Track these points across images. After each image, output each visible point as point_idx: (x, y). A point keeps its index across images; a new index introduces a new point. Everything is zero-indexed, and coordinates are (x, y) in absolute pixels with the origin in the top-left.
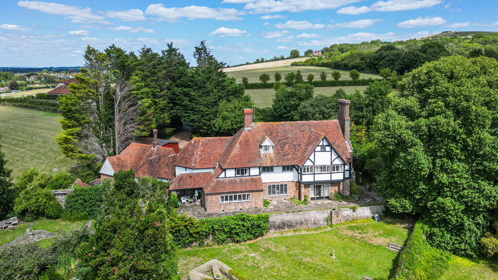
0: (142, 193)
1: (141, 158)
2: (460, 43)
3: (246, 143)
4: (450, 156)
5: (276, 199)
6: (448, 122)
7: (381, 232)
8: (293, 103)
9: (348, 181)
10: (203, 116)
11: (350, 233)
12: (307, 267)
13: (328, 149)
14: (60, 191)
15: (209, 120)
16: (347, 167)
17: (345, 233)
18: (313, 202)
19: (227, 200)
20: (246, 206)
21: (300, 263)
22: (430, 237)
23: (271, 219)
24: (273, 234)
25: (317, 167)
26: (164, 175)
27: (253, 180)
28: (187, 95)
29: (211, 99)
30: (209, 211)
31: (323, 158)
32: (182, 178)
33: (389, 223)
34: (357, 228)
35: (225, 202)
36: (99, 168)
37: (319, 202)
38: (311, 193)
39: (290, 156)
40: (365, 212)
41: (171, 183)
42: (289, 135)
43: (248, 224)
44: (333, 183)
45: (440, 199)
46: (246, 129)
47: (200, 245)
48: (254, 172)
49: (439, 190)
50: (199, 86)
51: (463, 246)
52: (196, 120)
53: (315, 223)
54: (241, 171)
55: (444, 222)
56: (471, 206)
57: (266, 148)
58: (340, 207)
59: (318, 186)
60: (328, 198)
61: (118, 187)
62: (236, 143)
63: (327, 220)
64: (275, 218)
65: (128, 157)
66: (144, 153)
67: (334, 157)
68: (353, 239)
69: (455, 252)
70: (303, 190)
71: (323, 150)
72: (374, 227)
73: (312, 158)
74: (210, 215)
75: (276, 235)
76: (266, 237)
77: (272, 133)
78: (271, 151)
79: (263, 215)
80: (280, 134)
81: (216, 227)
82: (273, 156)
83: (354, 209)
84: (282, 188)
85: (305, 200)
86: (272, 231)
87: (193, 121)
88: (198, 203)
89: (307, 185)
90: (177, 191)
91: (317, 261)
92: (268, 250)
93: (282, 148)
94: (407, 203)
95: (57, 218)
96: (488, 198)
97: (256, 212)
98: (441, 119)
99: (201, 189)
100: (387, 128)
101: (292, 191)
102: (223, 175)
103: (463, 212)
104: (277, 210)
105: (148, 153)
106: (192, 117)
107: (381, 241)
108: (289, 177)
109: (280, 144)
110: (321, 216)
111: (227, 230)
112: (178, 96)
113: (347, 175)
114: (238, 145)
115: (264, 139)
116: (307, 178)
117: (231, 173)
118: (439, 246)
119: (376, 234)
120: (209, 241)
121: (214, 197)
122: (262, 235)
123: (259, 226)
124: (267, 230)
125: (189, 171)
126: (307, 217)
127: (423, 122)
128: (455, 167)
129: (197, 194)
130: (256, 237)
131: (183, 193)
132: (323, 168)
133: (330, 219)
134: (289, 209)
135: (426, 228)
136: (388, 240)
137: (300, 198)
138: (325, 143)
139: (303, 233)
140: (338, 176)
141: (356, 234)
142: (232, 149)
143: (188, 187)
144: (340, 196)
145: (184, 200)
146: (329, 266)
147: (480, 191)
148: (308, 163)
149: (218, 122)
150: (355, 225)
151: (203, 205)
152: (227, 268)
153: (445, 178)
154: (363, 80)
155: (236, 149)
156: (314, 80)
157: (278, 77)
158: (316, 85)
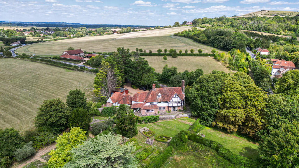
0: (127, 110)
1: (120, 97)
2: (266, 21)
3: (153, 95)
4: (205, 101)
5: (161, 111)
6: (205, 93)
7: (189, 121)
8: (169, 74)
9: (183, 106)
10: (137, 79)
11: (181, 121)
12: (168, 129)
13: (177, 97)
14: (100, 108)
15: (139, 81)
16: (183, 102)
17: (179, 121)
18: (172, 112)
19: (147, 111)
20: (153, 113)
21: (166, 128)
22: (200, 122)
23: (159, 117)
24: (160, 121)
25: (174, 102)
26: (128, 103)
27: (155, 106)
28: (131, 71)
29: (140, 73)
30: (142, 115)
31: (175, 99)
32: (134, 105)
33: (192, 118)
34: (183, 120)
35: (147, 112)
36: (107, 100)
37: (174, 112)
38: (172, 109)
39: (166, 99)
40: (186, 115)
41: (131, 106)
42: (166, 92)
43: (153, 118)
44: (178, 106)
45: (203, 112)
46: (153, 90)
47: (140, 124)
48: (155, 103)
49: (203, 110)
50: (136, 68)
51: (208, 124)
52: (134, 80)
53: (172, 118)
54: (151, 103)
55: (203, 118)
56: (210, 114)
57: (159, 96)
58: (179, 113)
59: (174, 107)
60: (176, 111)
61: (121, 109)
62: (150, 94)
63: (175, 117)
64: (161, 117)
65: (115, 97)
66: (120, 96)
67: (179, 99)
68: (181, 122)
69: (206, 126)
70: (169, 108)
71: (176, 97)
72: (188, 119)
73: (172, 99)
74: (143, 116)
75: (161, 121)
76: (158, 122)
77: (161, 91)
78: (160, 97)
79: (158, 116)
80: (163, 92)
81: (145, 119)
82: (161, 99)
83: (183, 114)
84: (163, 108)
85: (170, 111)
86: (160, 120)
87: (133, 81)
88: (139, 112)
89: (171, 107)
90: (133, 108)
91: (171, 127)
92: (159, 125)
93: (164, 96)
94: (196, 113)
95: (99, 116)
96: (213, 112)
97: (156, 115)
98: (203, 92)
99: (140, 108)
100: (191, 93)
101: (166, 109)
102: (146, 104)
103: (208, 115)
104: (162, 114)
105: (122, 96)
106: (133, 80)
107: (188, 123)
108: (166, 105)
109: (163, 94)
110: (173, 116)
111: (148, 120)
112: (127, 71)
113: (182, 104)
114: (151, 95)
115: (158, 94)
116: (171, 105)
117: (149, 104)
118: (202, 124)
119: (187, 121)
120: (143, 123)
121: (144, 111)
122: (157, 121)
123: (156, 119)
124: (159, 120)
125: (136, 103)
126: (170, 116)
127: (200, 92)
128: (206, 104)
129: (138, 109)
130: (155, 122)
131: (134, 109)
132: (176, 102)
133: (176, 117)
134: (165, 114)
135: (200, 120)
136: (190, 123)
137: (168, 111)
138: (176, 95)
139: (168, 121)
140: (180, 105)
141: (182, 121)
142: (149, 96)
143: (136, 108)
144: (180, 110)
145: (135, 111)
146: (173, 129)
147: (211, 110)
148: (171, 101)
149: (142, 82)
150: (183, 119)
151: (140, 112)
152: (148, 129)
153: (204, 107)
154: (204, 54)
155: (150, 97)
156: (182, 53)
157: (166, 51)
158: (183, 55)
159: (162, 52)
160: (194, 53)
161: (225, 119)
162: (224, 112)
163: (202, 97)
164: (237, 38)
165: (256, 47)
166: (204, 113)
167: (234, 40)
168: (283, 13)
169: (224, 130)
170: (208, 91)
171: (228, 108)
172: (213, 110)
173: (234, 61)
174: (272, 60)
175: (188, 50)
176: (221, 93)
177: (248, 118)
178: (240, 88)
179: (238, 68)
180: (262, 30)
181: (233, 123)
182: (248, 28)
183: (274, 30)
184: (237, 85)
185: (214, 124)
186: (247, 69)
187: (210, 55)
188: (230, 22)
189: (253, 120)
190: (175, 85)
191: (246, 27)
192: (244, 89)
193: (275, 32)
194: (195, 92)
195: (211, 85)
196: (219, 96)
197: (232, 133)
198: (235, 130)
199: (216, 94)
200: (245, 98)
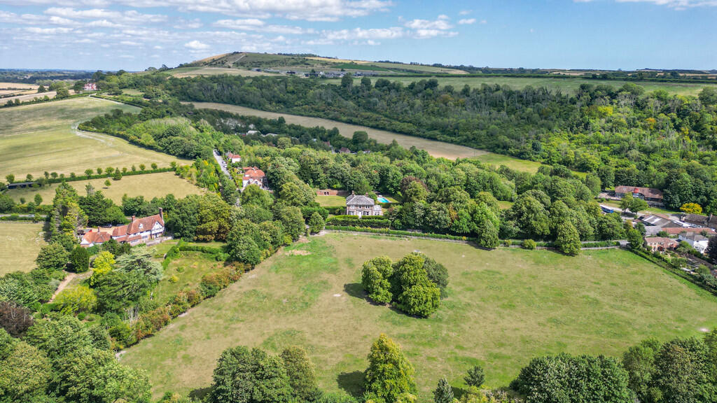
3: (135, 226)
5: (146, 239)
6: (185, 215)
7: (174, 242)
9: (164, 231)
13: (158, 224)
15: (101, 218)
16: (164, 228)
17: (165, 244)
18: (155, 239)
19: (133, 242)
22: (184, 240)
27: (138, 236)
29: (102, 209)
31: (157, 227)
32: (117, 239)
33: (175, 239)
36: (80, 243)
37: (157, 238)
38: (154, 237)
39: (148, 228)
40: (170, 238)
42: (147, 221)
44: (160, 233)
45: (185, 231)
46: (133, 222)
48: (138, 234)
49: (185, 229)
53: (157, 243)
54: (135, 234)
55: (186, 236)
56: (191, 231)
57: (141, 226)
58: (163, 238)
59: (156, 234)
60: (159, 237)
64: (147, 244)
65: (88, 237)
67: (160, 226)
69: (190, 242)
70: (152, 236)
72: (172, 241)
73: (154, 227)
77: (141, 221)
80: (144, 222)
82: (143, 228)
83: (167, 238)
84: (147, 236)
85: (153, 239)
93: (146, 226)
94: (178, 234)
96: (194, 229)
98: (183, 214)
99: (124, 241)
101: (149, 237)
102: (130, 236)
103: (189, 233)
104: (147, 242)
108: (148, 233)
109: (145, 224)
110: (158, 241)
115: (140, 224)
116: (153, 233)
117: (132, 235)
119: (172, 243)
121: (129, 242)
125: (118, 237)
126: (155, 242)
128: (187, 224)
133: (161, 242)
134: (149, 241)
135: (183, 238)
136: (175, 244)
137: (151, 238)
138: (156, 222)
140: (162, 230)
143: (120, 241)
144: (163, 235)
147: (192, 228)
148: (153, 229)
150: (167, 242)
153: (185, 226)
154: (160, 169)
155: (132, 228)
156: (127, 171)
157: (99, 171)
158: (129, 174)
159: (92, 173)
160: (145, 170)
161: (204, 232)
162: (202, 226)
163: (183, 219)
164: (201, 140)
165: (226, 151)
166: (187, 231)
167: (196, 143)
168: (270, 60)
169: (205, 241)
170: (186, 212)
171: (205, 223)
172: (194, 227)
173: (202, 177)
174: (245, 168)
175: (135, 166)
176: (198, 212)
177: (220, 227)
178: (211, 206)
179: (208, 185)
180: (237, 102)
181: (210, 233)
182: (215, 97)
183: (256, 102)
184: (209, 204)
185: (196, 238)
186: (218, 184)
187: (169, 170)
188: (179, 86)
189: (224, 227)
190: (148, 214)
191: (211, 96)
192: (214, 205)
193: (258, 106)
194: (176, 216)
195: (188, 207)
196: (197, 215)
197: (210, 241)
198: (213, 238)
199: (194, 214)
200: (216, 213)
